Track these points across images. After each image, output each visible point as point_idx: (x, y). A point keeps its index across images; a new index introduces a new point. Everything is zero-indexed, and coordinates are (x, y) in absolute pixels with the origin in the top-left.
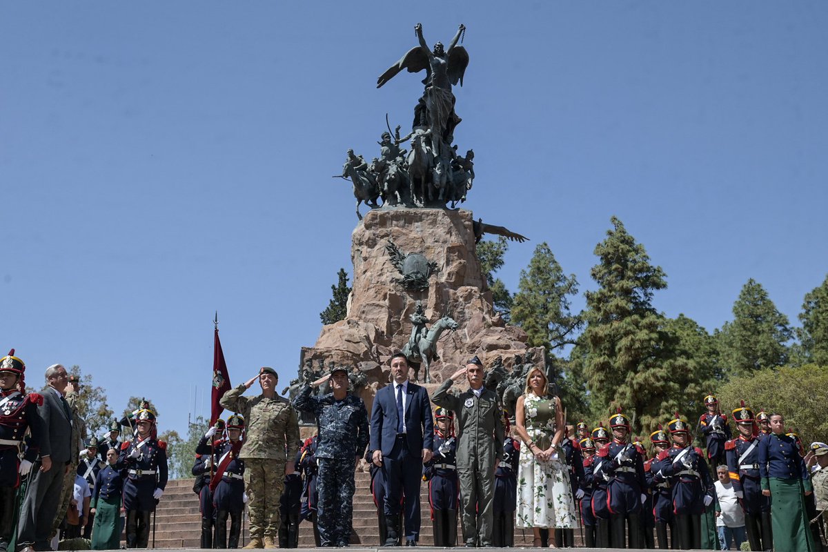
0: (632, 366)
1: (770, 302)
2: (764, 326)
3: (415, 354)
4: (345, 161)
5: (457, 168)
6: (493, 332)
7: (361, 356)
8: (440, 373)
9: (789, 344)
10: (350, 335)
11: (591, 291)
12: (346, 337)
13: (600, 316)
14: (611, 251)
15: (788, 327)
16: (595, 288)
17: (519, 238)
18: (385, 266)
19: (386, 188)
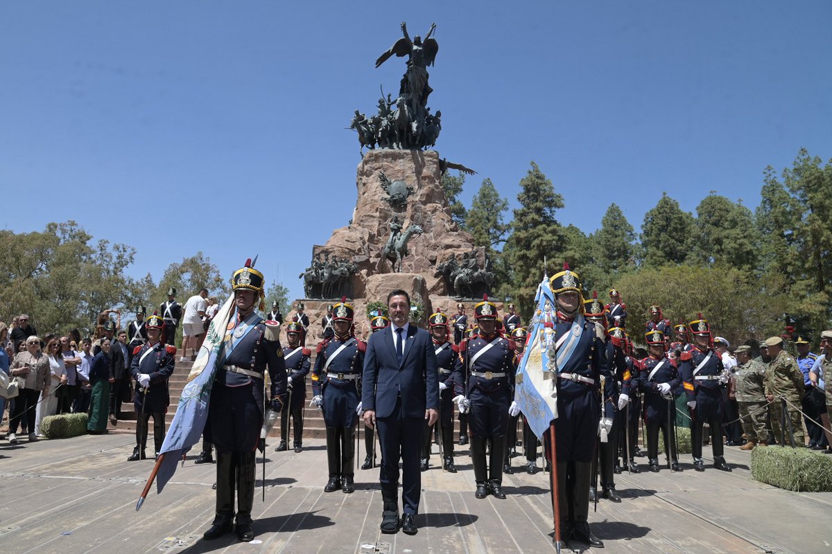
0: (541, 257)
1: (624, 217)
2: (619, 232)
3: (392, 252)
4: (353, 118)
5: (429, 123)
6: (450, 235)
7: (356, 251)
8: (412, 263)
9: (633, 243)
10: (349, 237)
11: (517, 209)
12: (346, 238)
13: (521, 225)
14: (530, 183)
15: (633, 233)
16: (520, 207)
17: (471, 172)
18: (378, 189)
19: (380, 136)
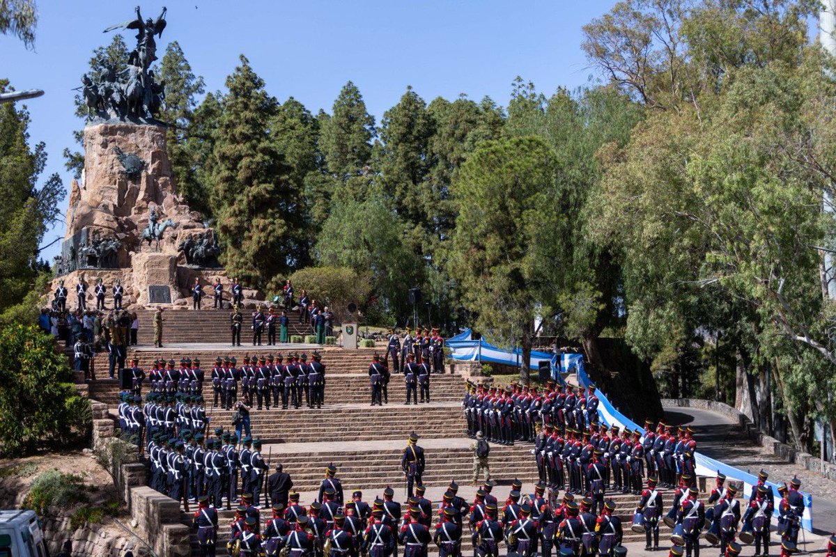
0: (249, 181)
3: (152, 237)
7: (116, 229)
12: (106, 218)
15: (374, 127)
18: (114, 162)
